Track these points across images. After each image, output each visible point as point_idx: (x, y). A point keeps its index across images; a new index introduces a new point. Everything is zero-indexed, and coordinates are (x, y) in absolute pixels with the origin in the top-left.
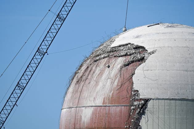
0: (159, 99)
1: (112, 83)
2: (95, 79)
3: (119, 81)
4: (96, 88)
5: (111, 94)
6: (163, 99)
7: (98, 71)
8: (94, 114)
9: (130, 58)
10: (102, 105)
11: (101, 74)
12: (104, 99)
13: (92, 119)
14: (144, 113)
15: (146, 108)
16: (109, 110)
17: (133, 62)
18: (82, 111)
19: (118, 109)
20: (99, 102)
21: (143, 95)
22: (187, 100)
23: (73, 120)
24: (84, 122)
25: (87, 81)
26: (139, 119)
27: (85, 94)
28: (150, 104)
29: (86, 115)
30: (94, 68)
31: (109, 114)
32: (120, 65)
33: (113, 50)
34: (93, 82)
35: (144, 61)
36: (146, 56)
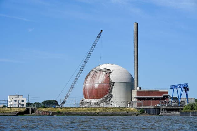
1: (103, 78)
3: (105, 78)
5: (103, 81)
6: (118, 82)
7: (98, 75)
8: (99, 85)
9: (107, 72)
11: (99, 76)
13: (98, 87)
17: (108, 73)
19: (106, 84)
20: (100, 83)
21: (113, 81)
23: (92, 87)
24: (96, 88)
25: (95, 78)
26: (112, 87)
27: (95, 81)
28: (115, 83)
29: (96, 86)
30: (96, 74)
31: (103, 86)
32: (104, 74)
33: (101, 70)
34: (97, 78)
35: (111, 73)
36: (111, 72)
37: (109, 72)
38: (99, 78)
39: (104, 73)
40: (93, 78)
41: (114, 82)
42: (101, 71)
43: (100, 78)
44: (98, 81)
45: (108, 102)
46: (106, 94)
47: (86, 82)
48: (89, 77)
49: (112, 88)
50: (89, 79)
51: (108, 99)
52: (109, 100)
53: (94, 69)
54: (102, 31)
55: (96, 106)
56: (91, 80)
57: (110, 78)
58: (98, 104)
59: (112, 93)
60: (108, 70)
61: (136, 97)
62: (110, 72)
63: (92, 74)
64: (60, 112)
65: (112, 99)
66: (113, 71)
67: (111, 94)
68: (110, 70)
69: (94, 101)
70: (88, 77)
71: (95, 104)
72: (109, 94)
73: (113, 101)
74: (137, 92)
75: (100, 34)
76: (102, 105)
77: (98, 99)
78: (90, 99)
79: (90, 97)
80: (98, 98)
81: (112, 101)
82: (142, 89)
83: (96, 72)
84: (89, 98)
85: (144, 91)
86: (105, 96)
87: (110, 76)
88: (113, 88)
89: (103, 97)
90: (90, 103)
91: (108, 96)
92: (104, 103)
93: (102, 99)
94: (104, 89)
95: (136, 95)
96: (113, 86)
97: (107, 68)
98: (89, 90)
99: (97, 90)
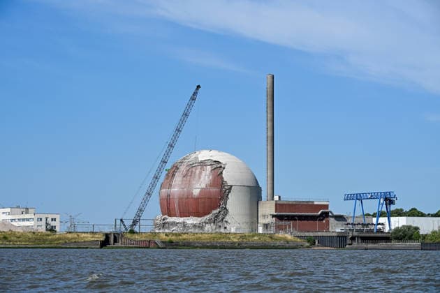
0: (236, 186)
1: (208, 177)
2: (197, 175)
3: (212, 177)
5: (209, 183)
7: (198, 172)
8: (201, 191)
9: (215, 166)
10: (205, 188)
11: (200, 173)
12: (206, 185)
13: (200, 194)
15: (231, 190)
17: (216, 168)
18: (193, 190)
19: (214, 190)
20: (203, 186)
21: (230, 183)
22: (245, 186)
23: (185, 196)
24: (195, 195)
25: (192, 177)
27: (193, 182)
28: (233, 187)
29: (196, 192)
30: (194, 170)
31: (210, 192)
33: (202, 162)
34: (197, 177)
35: (224, 168)
36: (223, 166)
37: (219, 166)
38: (200, 178)
39: (209, 168)
40: (188, 178)
41: (231, 186)
42: (203, 164)
43: (202, 179)
44: (200, 183)
45: (220, 224)
46: (215, 208)
47: (170, 185)
49: (227, 197)
50: (178, 179)
51: (221, 217)
52: (222, 220)
53: (187, 161)
54: (198, 87)
55: (197, 231)
56: (182, 181)
57: (222, 178)
58: (201, 227)
59: (228, 207)
60: (215, 161)
61: (275, 214)
62: (221, 167)
63: (183, 168)
64: (172, 242)
65: (227, 218)
66: (226, 164)
67: (225, 208)
68: (219, 163)
69: (191, 221)
70: (173, 175)
71: (195, 226)
72: (223, 207)
73: (229, 221)
74: (276, 205)
75: (195, 94)
76: (208, 228)
78: (182, 217)
79: (180, 213)
80: (198, 215)
81: (226, 222)
82: (282, 199)
83: (191, 166)
84: (178, 214)
85: (287, 203)
86: (214, 212)
87: (222, 173)
88: (229, 196)
89: (209, 213)
90: (184, 225)
91: (220, 212)
92: (212, 224)
93: (207, 217)
94: (211, 199)
95: (274, 210)
96: (229, 192)
97: (214, 159)
98: (180, 199)
99: (197, 199)
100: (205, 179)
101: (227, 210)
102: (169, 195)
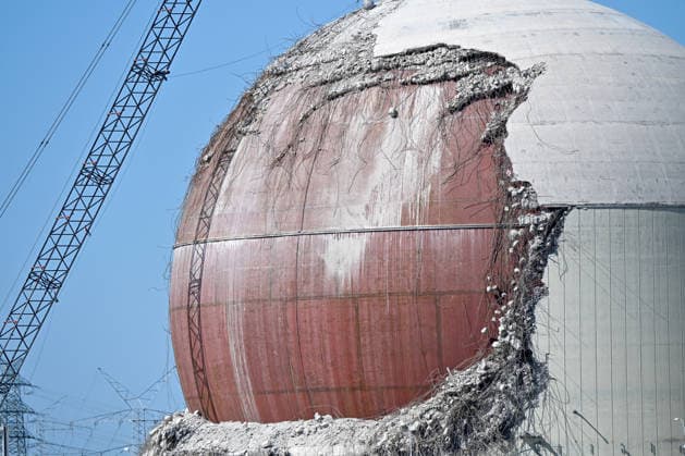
0: (594, 207)
2: (354, 149)
3: (444, 154)
4: (366, 175)
5: (426, 194)
6: (603, 207)
7: (357, 127)
8: (369, 252)
9: (466, 88)
10: (398, 226)
11: (373, 134)
12: (405, 209)
13: (366, 267)
14: (553, 249)
15: (558, 233)
16: (427, 241)
17: (472, 99)
18: (324, 246)
19: (457, 238)
20: (387, 217)
21: (546, 194)
22: (666, 207)
23: (285, 275)
24: (336, 279)
25: (324, 159)
26: (538, 267)
27: (328, 195)
29: (343, 258)
30: (336, 118)
31: (427, 253)
32: (434, 110)
33: (390, 64)
34: (350, 162)
35: (522, 97)
36: (518, 83)
37: (491, 82)
38: (367, 163)
39: (430, 100)
40: (301, 167)
41: (560, 212)
42: (395, 73)
43: (382, 167)
44: (366, 197)
47: (205, 219)
48: (242, 146)
49: (535, 281)
50: (246, 173)
51: (493, 416)
52: (506, 430)
53: (307, 59)
56: (267, 189)
57: (503, 161)
59: (540, 345)
60: (473, 57)
62: (507, 88)
63: (278, 112)
66: (538, 71)
67: (526, 355)
68: (499, 62)
69: (316, 442)
70: (227, 154)
72: (507, 347)
73: (554, 438)
77: (366, 413)
78: (266, 418)
79: (259, 393)
80: (361, 400)
83: (327, 91)
84: (248, 401)
86: (457, 380)
87: (501, 131)
88: (550, 276)
89: (423, 392)
91: (488, 379)
93: (412, 416)
94: (433, 296)
96: (549, 250)
97: (469, 41)
98: (254, 303)
99: (351, 303)
100: (396, 171)
101: (537, 367)
102: (196, 285)
